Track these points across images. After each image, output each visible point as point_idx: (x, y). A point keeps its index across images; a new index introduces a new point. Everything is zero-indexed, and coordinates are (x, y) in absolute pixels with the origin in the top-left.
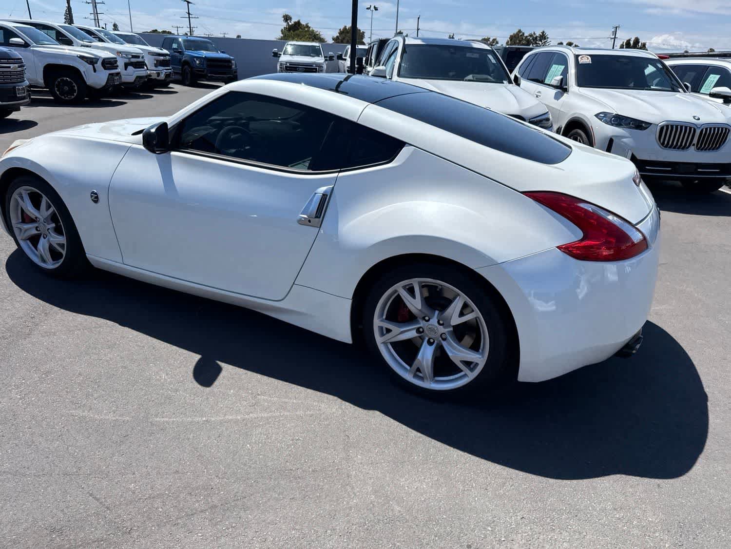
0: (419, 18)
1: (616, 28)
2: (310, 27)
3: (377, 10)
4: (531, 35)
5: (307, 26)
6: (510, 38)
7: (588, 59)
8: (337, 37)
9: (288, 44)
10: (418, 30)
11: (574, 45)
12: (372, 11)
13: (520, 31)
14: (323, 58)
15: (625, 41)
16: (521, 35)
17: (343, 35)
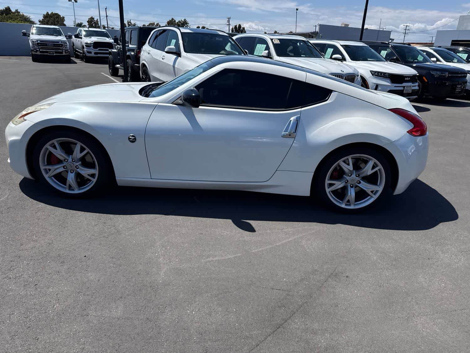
0: (106, 9)
1: (229, 18)
2: (20, 12)
3: (77, 2)
4: (180, 22)
5: (17, 11)
6: (167, 23)
7: (278, 41)
8: (43, 19)
9: (33, 27)
10: (107, 16)
11: (206, 28)
12: (73, 2)
13: (173, 19)
14: (64, 36)
15: (234, 26)
16: (174, 22)
17: (47, 19)
